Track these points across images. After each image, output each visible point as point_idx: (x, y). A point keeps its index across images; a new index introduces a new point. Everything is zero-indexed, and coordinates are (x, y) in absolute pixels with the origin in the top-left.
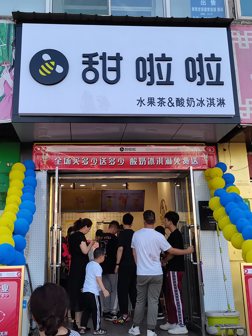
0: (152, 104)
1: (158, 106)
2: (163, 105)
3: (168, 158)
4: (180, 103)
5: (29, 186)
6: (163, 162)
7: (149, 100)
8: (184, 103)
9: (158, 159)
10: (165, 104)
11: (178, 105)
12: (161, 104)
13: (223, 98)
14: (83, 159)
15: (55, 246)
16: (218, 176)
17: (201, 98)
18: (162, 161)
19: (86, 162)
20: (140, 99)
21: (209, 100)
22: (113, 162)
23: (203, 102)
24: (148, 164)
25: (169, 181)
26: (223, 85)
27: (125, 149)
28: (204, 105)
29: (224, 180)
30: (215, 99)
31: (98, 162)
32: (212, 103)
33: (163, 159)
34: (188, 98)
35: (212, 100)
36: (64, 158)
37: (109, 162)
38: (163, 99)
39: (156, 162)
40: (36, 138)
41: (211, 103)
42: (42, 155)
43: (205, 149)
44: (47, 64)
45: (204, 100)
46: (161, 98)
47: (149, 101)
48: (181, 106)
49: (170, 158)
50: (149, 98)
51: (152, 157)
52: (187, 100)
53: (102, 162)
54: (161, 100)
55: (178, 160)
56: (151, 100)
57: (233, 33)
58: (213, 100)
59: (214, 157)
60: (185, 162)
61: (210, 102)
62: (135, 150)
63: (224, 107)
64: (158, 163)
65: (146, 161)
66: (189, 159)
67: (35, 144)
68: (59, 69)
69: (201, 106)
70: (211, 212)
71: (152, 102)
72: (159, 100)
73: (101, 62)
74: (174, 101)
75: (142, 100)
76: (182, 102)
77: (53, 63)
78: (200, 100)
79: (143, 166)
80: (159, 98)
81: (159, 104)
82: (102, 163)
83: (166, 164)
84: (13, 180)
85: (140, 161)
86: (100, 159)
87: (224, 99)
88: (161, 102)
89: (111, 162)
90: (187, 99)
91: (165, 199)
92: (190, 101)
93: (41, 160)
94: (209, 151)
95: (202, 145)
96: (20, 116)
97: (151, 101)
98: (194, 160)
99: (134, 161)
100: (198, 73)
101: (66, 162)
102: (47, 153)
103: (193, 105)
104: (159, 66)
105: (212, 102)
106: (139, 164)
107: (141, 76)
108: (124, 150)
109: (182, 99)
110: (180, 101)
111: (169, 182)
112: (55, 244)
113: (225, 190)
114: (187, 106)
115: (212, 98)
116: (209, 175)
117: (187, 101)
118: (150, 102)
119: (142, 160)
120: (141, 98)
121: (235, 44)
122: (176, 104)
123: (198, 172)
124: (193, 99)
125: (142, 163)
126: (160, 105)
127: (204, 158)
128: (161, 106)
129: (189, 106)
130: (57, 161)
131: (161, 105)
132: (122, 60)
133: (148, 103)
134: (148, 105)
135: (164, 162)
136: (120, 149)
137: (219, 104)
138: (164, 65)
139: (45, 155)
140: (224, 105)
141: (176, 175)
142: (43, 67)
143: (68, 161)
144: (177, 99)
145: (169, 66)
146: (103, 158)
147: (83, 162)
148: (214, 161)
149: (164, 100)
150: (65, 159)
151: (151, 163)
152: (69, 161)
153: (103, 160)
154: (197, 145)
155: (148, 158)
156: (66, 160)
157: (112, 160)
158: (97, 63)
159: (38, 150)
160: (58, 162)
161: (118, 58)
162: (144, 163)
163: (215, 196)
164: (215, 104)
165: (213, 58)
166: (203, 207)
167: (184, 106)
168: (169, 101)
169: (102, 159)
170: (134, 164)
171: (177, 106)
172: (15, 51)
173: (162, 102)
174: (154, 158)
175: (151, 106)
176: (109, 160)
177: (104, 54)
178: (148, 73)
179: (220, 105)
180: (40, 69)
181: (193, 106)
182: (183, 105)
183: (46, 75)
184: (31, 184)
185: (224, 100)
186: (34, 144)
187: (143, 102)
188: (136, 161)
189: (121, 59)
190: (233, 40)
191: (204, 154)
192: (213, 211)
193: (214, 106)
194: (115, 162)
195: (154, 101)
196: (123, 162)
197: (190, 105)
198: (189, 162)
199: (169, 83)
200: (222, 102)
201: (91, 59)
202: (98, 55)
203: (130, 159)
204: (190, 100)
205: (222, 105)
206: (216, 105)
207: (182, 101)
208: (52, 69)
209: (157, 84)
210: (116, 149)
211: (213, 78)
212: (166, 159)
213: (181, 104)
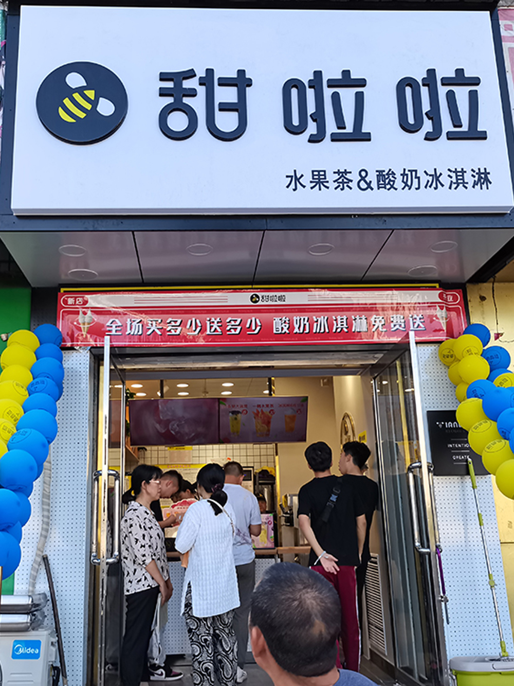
0: (322, 186)
1: (336, 188)
2: (348, 186)
3: (358, 317)
4: (385, 183)
5: (46, 378)
6: (347, 325)
7: (313, 175)
8: (396, 180)
9: (335, 319)
10: (350, 184)
11: (380, 186)
12: (341, 185)
13: (485, 169)
14: (168, 321)
15: (104, 514)
16: (472, 354)
17: (435, 170)
18: (345, 323)
19: (177, 329)
20: (293, 174)
21: (454, 174)
22: (236, 328)
23: (440, 179)
24: (314, 331)
25: (360, 373)
26: (485, 138)
27: (263, 298)
28: (442, 185)
29: (487, 360)
30: (467, 172)
31: (203, 329)
32: (462, 181)
33: (347, 319)
34: (404, 170)
35: (461, 174)
36: (127, 321)
37: (228, 328)
38: (346, 172)
39: (330, 326)
40: (64, 278)
41: (457, 181)
42: (78, 314)
43: (441, 296)
44: (76, 96)
45: (441, 174)
46: (341, 171)
47: (313, 179)
48: (389, 189)
49: (363, 316)
50: (313, 172)
51: (322, 315)
52: (401, 175)
53: (211, 327)
54: (341, 174)
55: (380, 321)
56: (319, 175)
57: (505, 26)
58: (463, 174)
59: (459, 314)
60: (395, 326)
61: (457, 177)
62: (284, 301)
63: (488, 188)
64: (337, 329)
65: (309, 324)
66: (403, 318)
67: (62, 290)
68: (106, 108)
69: (436, 188)
70: (462, 434)
71: (321, 180)
72: (337, 176)
73: (201, 91)
74: (372, 177)
75: (298, 177)
76: (390, 179)
77: (91, 94)
78: (433, 173)
79: (301, 336)
80: (337, 171)
81: (336, 184)
82: (210, 329)
83: (353, 330)
84: (8, 366)
85: (297, 323)
86: (207, 322)
87: (488, 171)
88: (343, 179)
89: (231, 328)
90: (402, 172)
91: (350, 413)
92: (410, 177)
93: (75, 326)
94: (449, 301)
95: (434, 288)
96: (17, 216)
97: (319, 177)
98: (417, 319)
99: (282, 324)
100: (426, 114)
101: (131, 329)
102: (90, 309)
103: (417, 187)
104: (336, 98)
105: (461, 177)
106: (294, 330)
107: (296, 122)
108: (260, 301)
109: (390, 172)
110: (386, 177)
111: (360, 375)
112: (104, 511)
113: (493, 382)
114: (403, 189)
115: (460, 170)
116: (452, 353)
117: (402, 177)
118: (317, 180)
119: (300, 322)
120: (295, 171)
121: (509, 51)
122: (378, 183)
123: (424, 348)
124: (416, 171)
125: (299, 328)
126: (339, 186)
127: (438, 316)
128: (342, 189)
129: (407, 188)
130: (111, 327)
131: (341, 187)
132: (250, 85)
133: (311, 182)
134: (312, 188)
135: (349, 326)
136: (252, 298)
137: (476, 183)
138: (347, 96)
139: (85, 313)
140: (489, 184)
141: (375, 358)
142: (67, 101)
143: (136, 326)
144: (378, 173)
145: (360, 98)
146: (213, 320)
147: (168, 329)
148: (460, 323)
149: (348, 176)
150: (129, 323)
151: (320, 329)
152: (139, 326)
153: (213, 322)
154: (421, 288)
155: (314, 317)
156: (131, 324)
157: (233, 323)
158: (192, 93)
159: (69, 303)
160: (114, 329)
161: (241, 82)
162: (304, 329)
163: (468, 397)
164: (467, 183)
165: (460, 78)
166: (438, 423)
167: (396, 189)
168: (360, 178)
169: (211, 321)
170: (282, 330)
171: (378, 189)
172: (4, 69)
173: (345, 180)
174: (326, 318)
175: (320, 189)
176: (228, 324)
177: (210, 72)
178: (311, 116)
179: (479, 184)
180: (60, 108)
181: (417, 189)
182: (392, 187)
183: (74, 121)
184: (48, 375)
185: (489, 173)
186: (60, 291)
187: (301, 180)
188: (288, 326)
189: (249, 83)
190: (505, 41)
191: (438, 308)
192: (467, 433)
193: (466, 188)
194: (239, 328)
195: (325, 178)
196: (258, 328)
197: (408, 186)
198: (405, 325)
199: (360, 136)
200: (483, 178)
201: (178, 85)
202: (195, 75)
203: (274, 321)
204: (409, 173)
205: (483, 186)
206: (470, 186)
207: (391, 176)
208: (88, 107)
209: (333, 140)
210: (242, 298)
211: (461, 123)
212: (354, 318)
213: (387, 184)
